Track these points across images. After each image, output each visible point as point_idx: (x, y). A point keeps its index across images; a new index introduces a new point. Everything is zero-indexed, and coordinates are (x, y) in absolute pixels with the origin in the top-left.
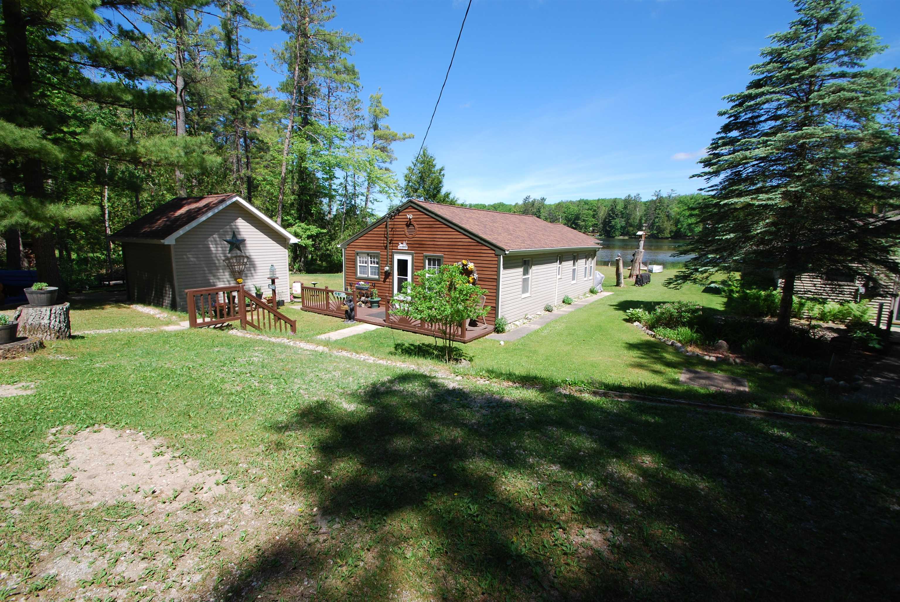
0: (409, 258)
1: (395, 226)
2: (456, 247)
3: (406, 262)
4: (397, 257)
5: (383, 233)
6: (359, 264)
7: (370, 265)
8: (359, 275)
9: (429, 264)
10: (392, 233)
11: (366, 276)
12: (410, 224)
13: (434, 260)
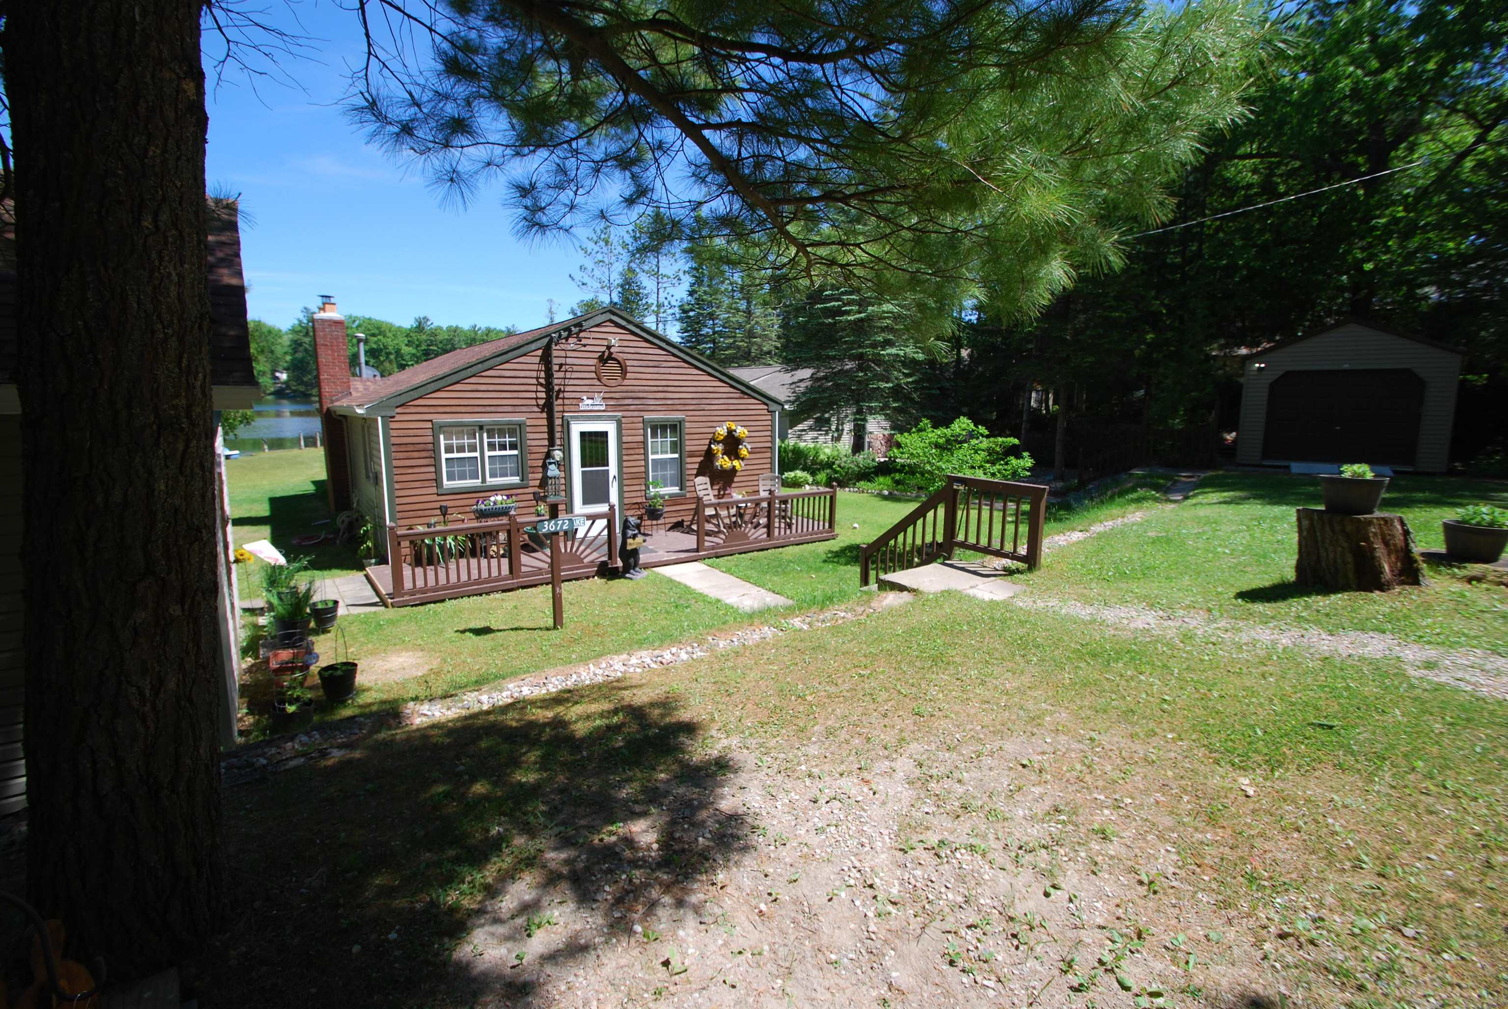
0: (610, 428)
1: (569, 361)
2: (708, 401)
3: (603, 436)
4: (577, 429)
5: (534, 374)
6: (444, 456)
7: (487, 454)
8: (447, 484)
9: (654, 435)
10: (561, 375)
11: (477, 482)
12: (610, 357)
13: (664, 428)
